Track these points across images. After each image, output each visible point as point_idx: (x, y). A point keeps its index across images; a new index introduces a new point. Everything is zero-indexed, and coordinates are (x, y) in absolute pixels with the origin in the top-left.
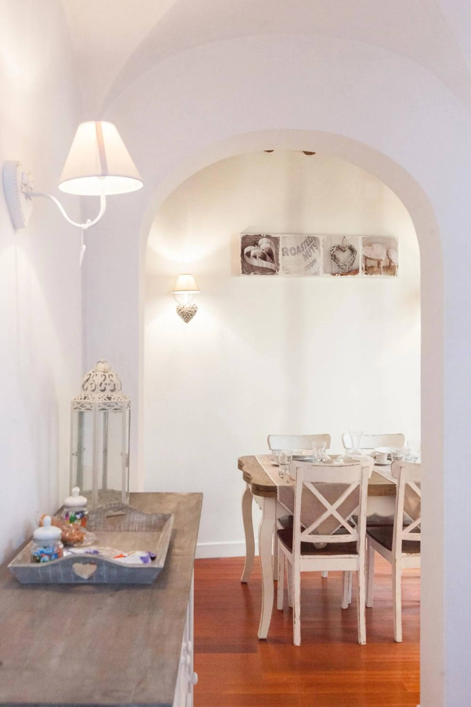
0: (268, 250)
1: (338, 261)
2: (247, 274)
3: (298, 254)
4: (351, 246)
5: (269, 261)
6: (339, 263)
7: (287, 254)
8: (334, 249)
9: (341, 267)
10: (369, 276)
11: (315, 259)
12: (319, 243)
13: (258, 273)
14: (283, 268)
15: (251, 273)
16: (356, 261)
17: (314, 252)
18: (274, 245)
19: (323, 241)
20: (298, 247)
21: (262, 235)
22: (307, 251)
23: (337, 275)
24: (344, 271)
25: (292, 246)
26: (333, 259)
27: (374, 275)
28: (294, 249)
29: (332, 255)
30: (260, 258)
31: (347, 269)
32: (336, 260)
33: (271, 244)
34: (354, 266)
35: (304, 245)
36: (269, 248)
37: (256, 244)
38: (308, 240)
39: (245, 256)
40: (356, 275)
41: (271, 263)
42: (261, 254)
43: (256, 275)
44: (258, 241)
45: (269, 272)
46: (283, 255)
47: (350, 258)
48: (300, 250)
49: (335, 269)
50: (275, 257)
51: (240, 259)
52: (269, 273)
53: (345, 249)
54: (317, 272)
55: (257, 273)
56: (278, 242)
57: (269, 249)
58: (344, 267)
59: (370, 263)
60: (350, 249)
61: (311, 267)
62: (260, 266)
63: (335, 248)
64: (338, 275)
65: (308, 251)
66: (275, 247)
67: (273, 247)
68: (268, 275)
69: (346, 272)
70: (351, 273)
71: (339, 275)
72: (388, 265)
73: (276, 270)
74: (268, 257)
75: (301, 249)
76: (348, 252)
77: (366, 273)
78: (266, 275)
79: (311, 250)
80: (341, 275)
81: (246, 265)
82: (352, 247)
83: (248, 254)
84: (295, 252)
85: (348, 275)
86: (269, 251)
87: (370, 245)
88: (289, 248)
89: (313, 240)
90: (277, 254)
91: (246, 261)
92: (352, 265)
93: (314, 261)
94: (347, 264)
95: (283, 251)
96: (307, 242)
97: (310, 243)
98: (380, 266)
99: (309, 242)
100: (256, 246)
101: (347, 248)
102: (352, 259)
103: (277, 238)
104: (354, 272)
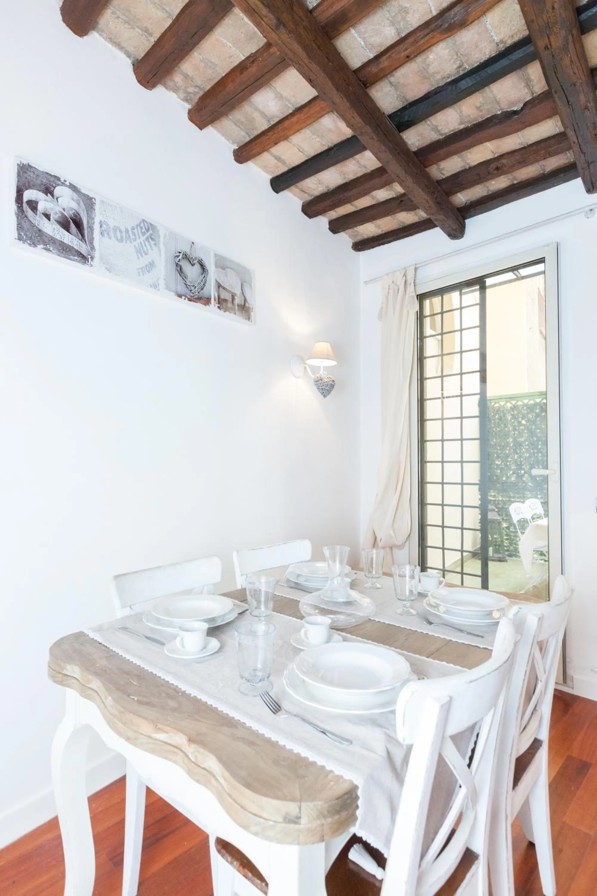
0: (74, 213)
1: (185, 277)
2: (30, 245)
3: (126, 242)
4: (201, 260)
5: (74, 236)
6: (186, 280)
7: (108, 234)
8: (179, 256)
9: (189, 287)
10: (222, 312)
11: (153, 262)
12: (159, 236)
13: (53, 251)
14: (101, 258)
15: (39, 245)
16: (207, 284)
17: (152, 249)
18: (84, 207)
19: (165, 237)
20: (127, 231)
21: (62, 180)
22: (141, 243)
23: (183, 297)
24: (192, 295)
25: (117, 224)
26: (178, 270)
27: (227, 313)
28: (121, 232)
29: (177, 264)
30: (59, 222)
31: (197, 293)
32: (182, 275)
33: (79, 205)
34: (205, 292)
35: (136, 231)
36: (75, 210)
37: (48, 191)
38: (142, 225)
39: (25, 205)
40: (208, 306)
41: (81, 242)
42: (60, 215)
43: (49, 254)
44: (55, 187)
45: (75, 256)
46: (102, 233)
47: (200, 279)
48: (129, 236)
49: (182, 289)
50: (86, 232)
51: (13, 207)
52: (76, 258)
53: (194, 262)
54: (157, 284)
55: (51, 249)
56: (92, 208)
57: (73, 211)
58: (193, 288)
59: (225, 295)
60: (199, 263)
61: (147, 273)
62: (58, 237)
63: (181, 254)
64: (185, 299)
65: (143, 244)
66: (87, 214)
67: (84, 212)
68: (74, 260)
69: (195, 297)
70: (202, 301)
71: (187, 299)
72: (243, 304)
73: (89, 257)
74: (73, 226)
75: (132, 237)
76: (197, 267)
77: (219, 307)
78: (70, 259)
79: (147, 243)
80: (190, 300)
81: (26, 225)
82: (202, 262)
83: (33, 205)
84: (122, 237)
85: (198, 302)
86: (75, 216)
87: (223, 268)
88: (112, 224)
89: (150, 229)
90: (91, 229)
91: (26, 216)
92: (202, 289)
93: (152, 265)
94: (196, 285)
95: (101, 226)
96: (141, 228)
97: (146, 232)
98: (234, 302)
99: (144, 230)
100: (49, 194)
101: (196, 261)
102: (202, 280)
103: (91, 198)
104: (205, 301)
